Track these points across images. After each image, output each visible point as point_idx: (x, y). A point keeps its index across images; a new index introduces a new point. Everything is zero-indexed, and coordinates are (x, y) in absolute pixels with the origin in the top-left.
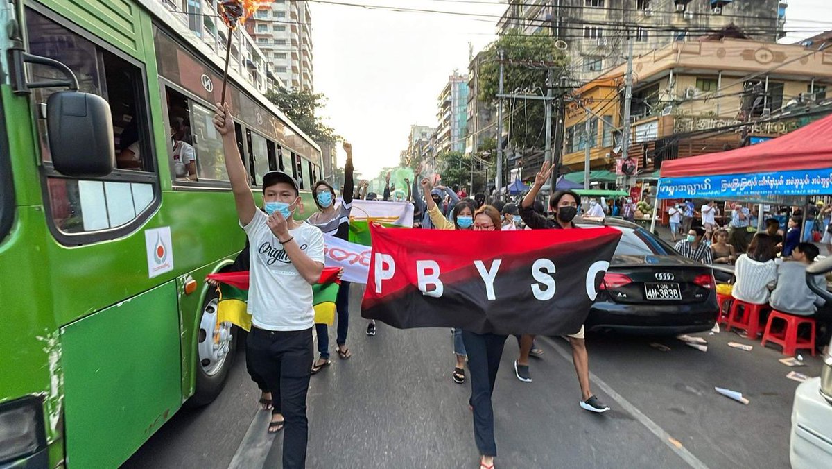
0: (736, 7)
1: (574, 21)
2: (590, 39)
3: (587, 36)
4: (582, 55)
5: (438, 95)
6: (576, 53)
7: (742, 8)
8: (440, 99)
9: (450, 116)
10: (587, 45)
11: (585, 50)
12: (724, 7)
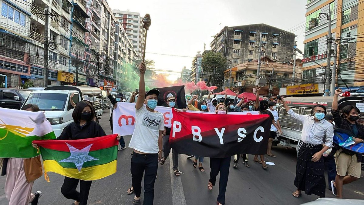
0: (280, 45)
1: (230, 48)
2: (235, 54)
3: (234, 53)
4: (232, 58)
5: (192, 61)
6: (231, 57)
7: (282, 46)
8: (193, 62)
9: (196, 69)
10: (234, 55)
11: (233, 56)
12: (277, 45)
